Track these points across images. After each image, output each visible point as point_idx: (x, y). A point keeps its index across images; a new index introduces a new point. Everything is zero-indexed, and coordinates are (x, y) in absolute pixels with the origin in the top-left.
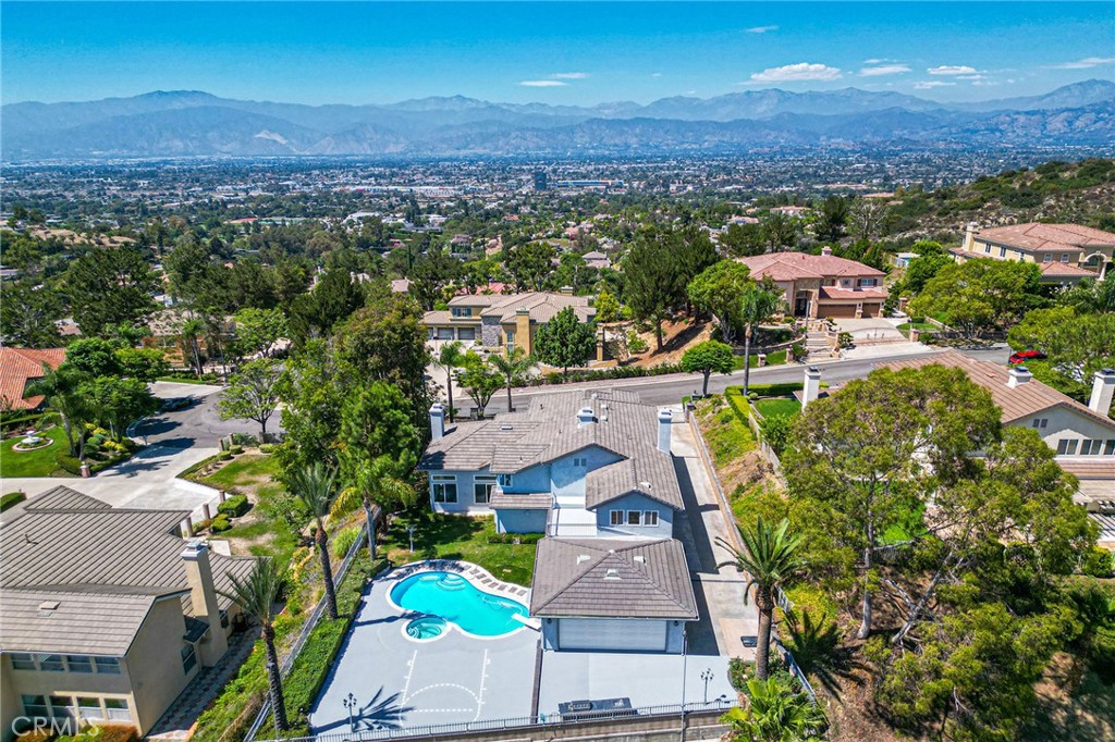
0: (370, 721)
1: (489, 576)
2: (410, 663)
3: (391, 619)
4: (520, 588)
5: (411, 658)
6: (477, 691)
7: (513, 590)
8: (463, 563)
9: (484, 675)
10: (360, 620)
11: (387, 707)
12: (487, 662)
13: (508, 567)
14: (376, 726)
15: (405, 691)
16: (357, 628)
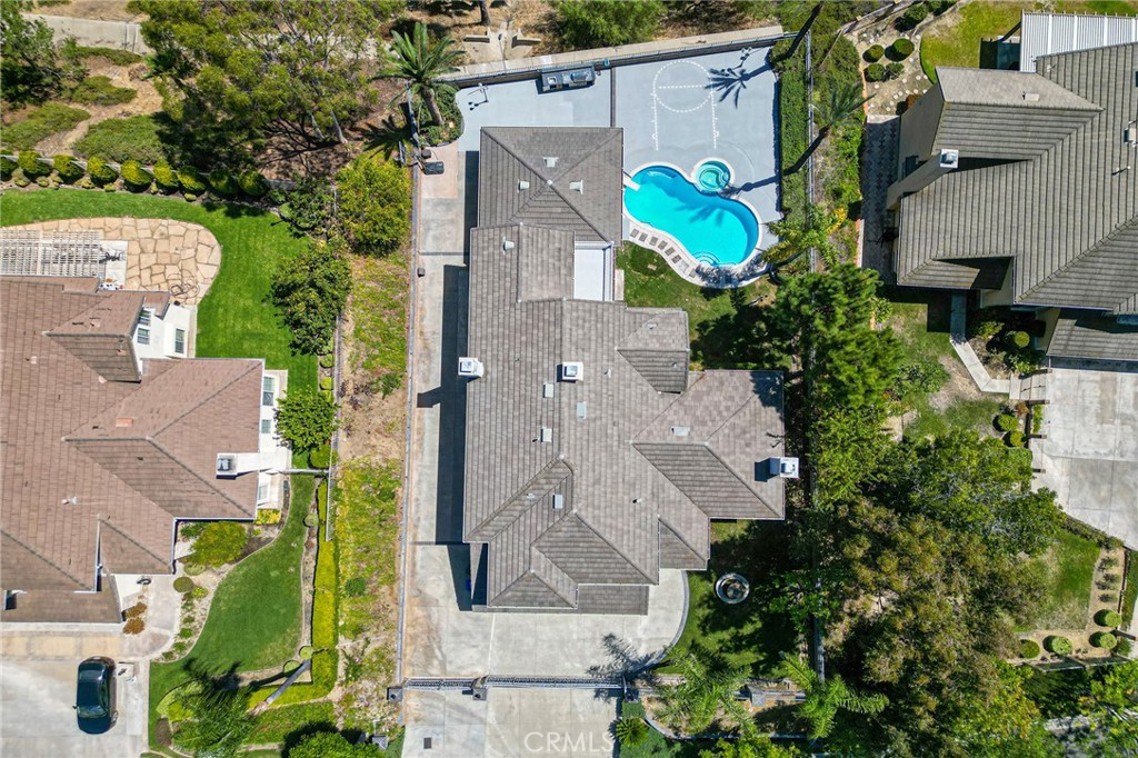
0: (732, 76)
1: (668, 259)
2: (716, 134)
3: (748, 187)
4: (636, 241)
5: (719, 140)
6: (659, 106)
7: (643, 238)
8: (698, 281)
9: (655, 121)
10: (774, 186)
11: (725, 90)
12: (655, 137)
13: (652, 273)
14: (726, 72)
15: (714, 105)
16: (773, 175)
